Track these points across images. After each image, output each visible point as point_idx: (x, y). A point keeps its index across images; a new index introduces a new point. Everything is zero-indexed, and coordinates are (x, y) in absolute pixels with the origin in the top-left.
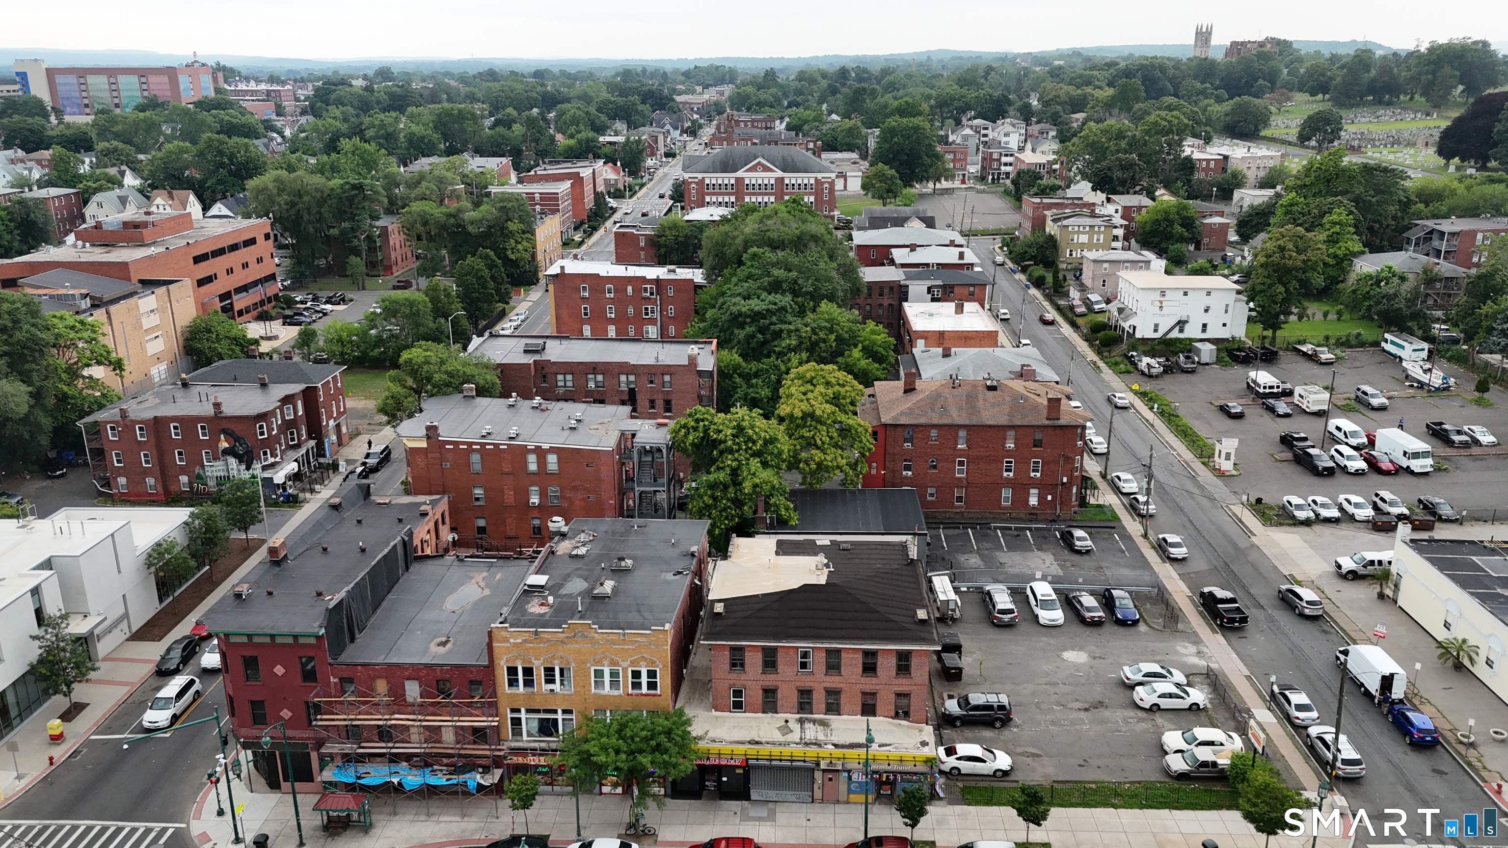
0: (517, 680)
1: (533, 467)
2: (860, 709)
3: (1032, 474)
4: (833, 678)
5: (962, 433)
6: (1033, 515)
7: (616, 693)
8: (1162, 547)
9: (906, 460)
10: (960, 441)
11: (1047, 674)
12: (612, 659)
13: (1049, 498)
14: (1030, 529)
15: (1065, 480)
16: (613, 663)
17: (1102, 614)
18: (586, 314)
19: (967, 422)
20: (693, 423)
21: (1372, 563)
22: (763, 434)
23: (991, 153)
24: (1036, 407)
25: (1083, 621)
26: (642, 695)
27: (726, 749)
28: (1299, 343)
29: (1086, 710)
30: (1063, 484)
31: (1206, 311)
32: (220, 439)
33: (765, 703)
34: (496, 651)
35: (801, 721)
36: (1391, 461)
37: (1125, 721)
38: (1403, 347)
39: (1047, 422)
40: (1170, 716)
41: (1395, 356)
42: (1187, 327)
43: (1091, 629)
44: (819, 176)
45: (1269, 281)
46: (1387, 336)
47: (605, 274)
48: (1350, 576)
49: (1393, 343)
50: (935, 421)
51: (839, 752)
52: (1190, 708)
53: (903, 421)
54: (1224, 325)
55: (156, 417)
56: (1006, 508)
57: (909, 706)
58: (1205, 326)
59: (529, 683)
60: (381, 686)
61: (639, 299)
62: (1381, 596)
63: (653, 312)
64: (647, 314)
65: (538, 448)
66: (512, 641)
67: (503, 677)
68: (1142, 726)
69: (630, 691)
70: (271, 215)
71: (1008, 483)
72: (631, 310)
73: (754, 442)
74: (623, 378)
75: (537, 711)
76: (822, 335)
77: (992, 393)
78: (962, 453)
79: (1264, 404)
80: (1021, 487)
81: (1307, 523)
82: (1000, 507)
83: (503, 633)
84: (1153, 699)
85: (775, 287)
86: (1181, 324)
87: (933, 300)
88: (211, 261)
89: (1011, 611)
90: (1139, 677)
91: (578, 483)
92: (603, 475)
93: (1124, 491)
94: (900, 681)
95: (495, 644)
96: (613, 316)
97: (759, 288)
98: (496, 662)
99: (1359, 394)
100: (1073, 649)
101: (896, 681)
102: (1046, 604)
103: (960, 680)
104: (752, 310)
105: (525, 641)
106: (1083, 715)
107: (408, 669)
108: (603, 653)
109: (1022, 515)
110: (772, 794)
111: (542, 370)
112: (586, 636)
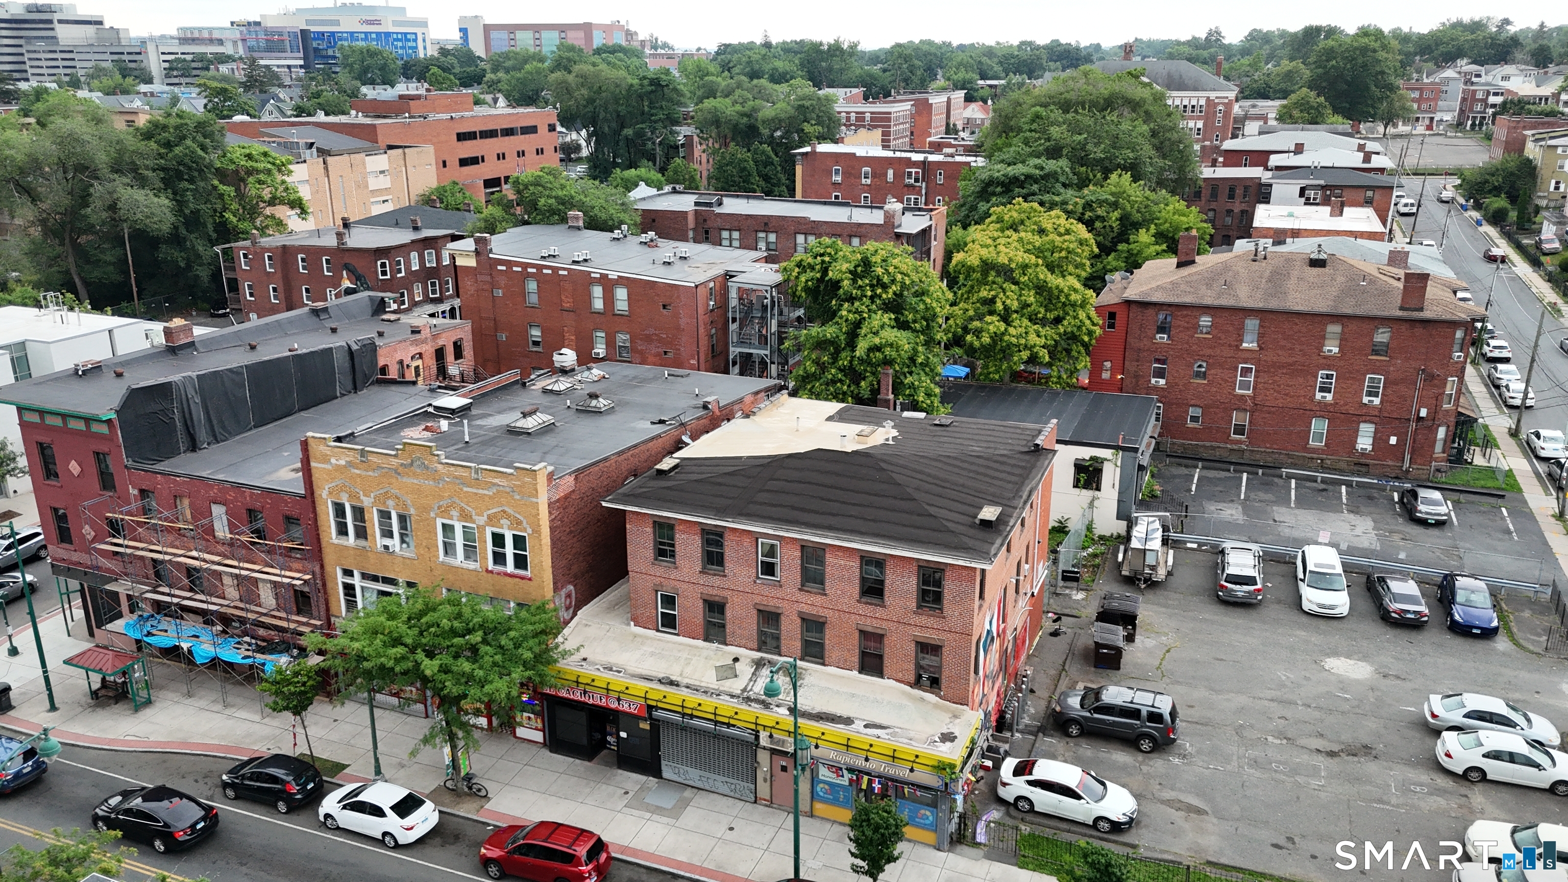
0: (346, 526)
1: (598, 304)
2: (856, 659)
3: (1366, 400)
4: (812, 599)
5: (1252, 324)
6: (1361, 464)
7: (472, 565)
9: (1157, 361)
10: (1247, 337)
11: (1282, 685)
12: (462, 510)
13: (1393, 440)
14: (1349, 484)
15: (1423, 413)
16: (465, 516)
17: (1423, 609)
19: (1260, 305)
23: (1474, 91)
24: (1385, 292)
25: (1387, 619)
26: (507, 574)
27: (618, 682)
29: (1332, 754)
30: (1420, 419)
32: (342, 277)
33: (709, 625)
34: (316, 475)
35: (757, 663)
37: (1405, 788)
39: (1400, 313)
40: (1503, 794)
43: (1398, 632)
44: (1213, 95)
47: (864, 154)
50: (1208, 301)
51: (795, 723)
53: (1157, 297)
55: (284, 247)
56: (1315, 450)
57: (940, 668)
59: (361, 533)
61: (901, 187)
65: (604, 277)
66: (334, 461)
67: (328, 517)
69: (491, 565)
70: (558, 105)
71: (1323, 410)
74: (800, 239)
75: (375, 579)
76: (1100, 212)
77: (1316, 271)
78: (1248, 356)
80: (1344, 419)
82: (1305, 447)
83: (321, 448)
85: (1054, 153)
88: (478, 142)
89: (1250, 581)
90: (1457, 717)
91: (651, 331)
92: (683, 322)
93: (1543, 454)
94: (923, 620)
95: (313, 464)
97: (1030, 153)
98: (317, 492)
100: (1348, 656)
101: (919, 620)
102: (1322, 580)
103: (1118, 668)
105: (350, 464)
106: (1321, 762)
107: (212, 487)
108: (450, 497)
109: (1343, 465)
110: (693, 775)
111: (705, 220)
112: (427, 468)
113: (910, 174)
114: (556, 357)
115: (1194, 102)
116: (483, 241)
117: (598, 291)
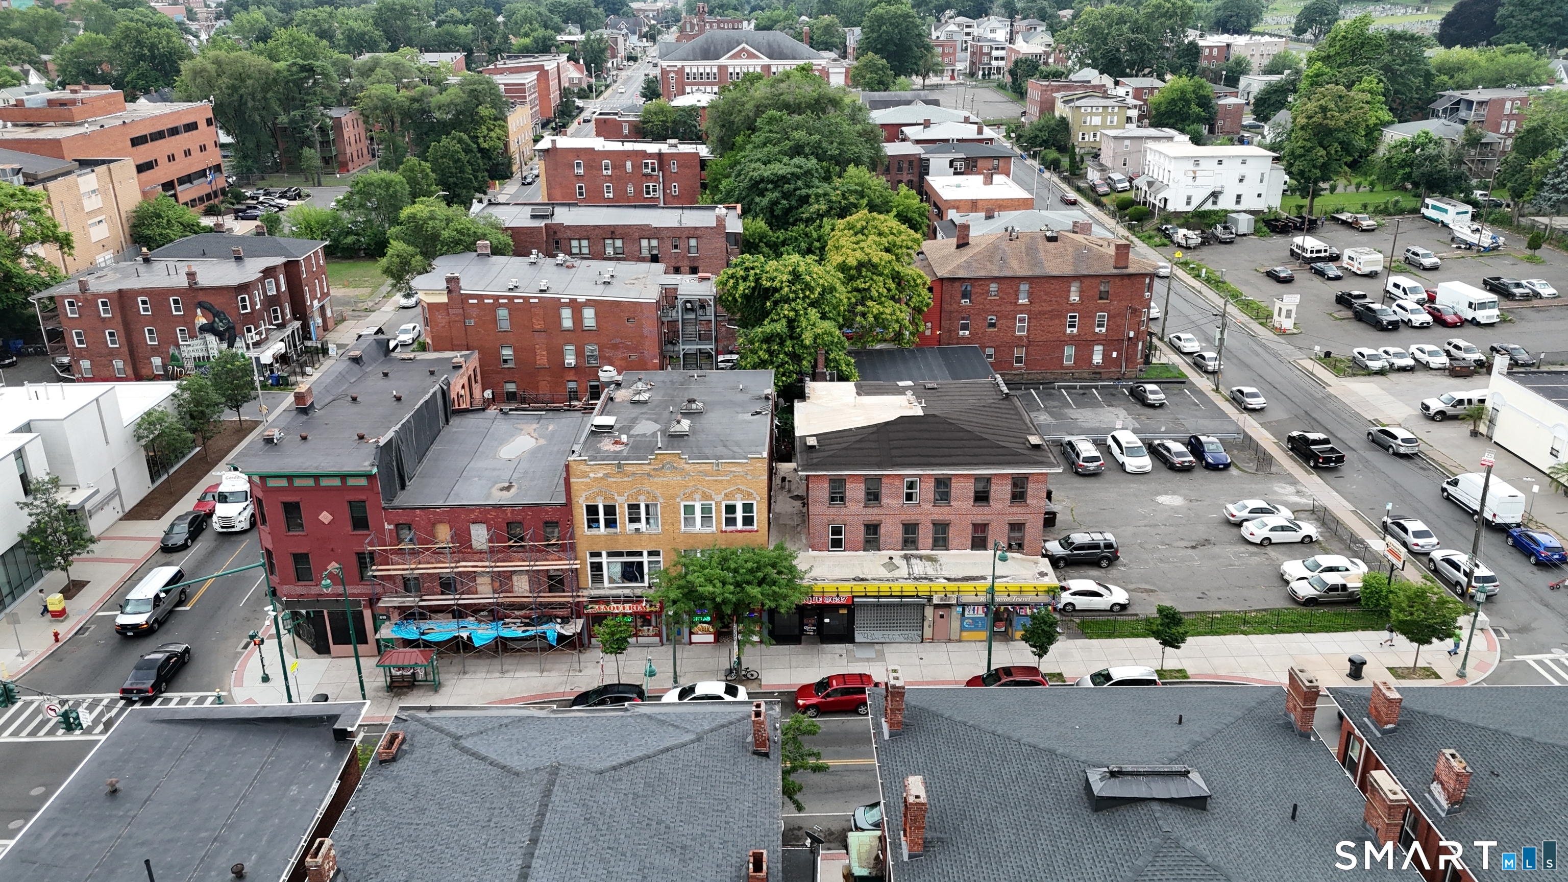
0: (597, 521)
1: (567, 323)
2: (970, 542)
3: (1097, 330)
4: (942, 510)
5: (1024, 287)
6: (1097, 373)
7: (708, 530)
8: (1237, 399)
9: (963, 319)
10: (1021, 295)
11: (1145, 517)
12: (704, 493)
13: (1115, 355)
14: (1096, 388)
15: (1132, 334)
16: (705, 496)
17: (1191, 458)
18: (581, 194)
19: (1030, 274)
20: (742, 273)
21: (1461, 402)
22: (821, 281)
23: (981, 46)
24: (1101, 257)
25: (1172, 467)
26: (737, 531)
27: (830, 587)
28: (1337, 212)
29: (1193, 547)
30: (1130, 339)
31: (1241, 180)
33: (867, 541)
34: (574, 488)
35: (907, 558)
36: (1455, 314)
37: (1236, 554)
38: (1446, 211)
39: (1115, 271)
40: (1282, 548)
41: (1436, 222)
42: (1221, 199)
43: (1180, 475)
45: (1309, 145)
46: (1428, 201)
47: (601, 149)
48: (1438, 417)
49: (1434, 207)
50: (996, 274)
51: (952, 586)
52: (1302, 542)
53: (962, 274)
54: (1259, 195)
55: (120, 291)
56: (1068, 368)
57: (1023, 538)
58: (1239, 197)
59: (611, 523)
60: (444, 533)
61: (640, 176)
62: (1475, 434)
63: (654, 191)
64: (648, 193)
65: (573, 301)
66: (592, 475)
67: (581, 516)
68: (1256, 559)
69: (724, 528)
70: (212, 98)
71: (1072, 340)
72: (630, 188)
73: (812, 290)
74: (644, 243)
75: (620, 554)
76: (852, 199)
77: (1052, 244)
78: (1023, 309)
79: (1312, 268)
80: (1084, 344)
81: (1381, 372)
82: (1062, 367)
83: (583, 467)
84: (1265, 533)
85: (797, 150)
86: (1215, 195)
87: (955, 174)
88: (150, 145)
89: (1094, 459)
90: (1245, 514)
91: (618, 340)
92: (646, 331)
93: (1186, 350)
94: (1014, 510)
95: (572, 480)
96: (611, 195)
97: (780, 152)
98: (574, 500)
99: (1409, 255)
100: (1166, 494)
101: (1011, 510)
102: (1132, 452)
103: (1054, 525)
104: (775, 175)
105: (607, 475)
106: (1190, 552)
107: (473, 511)
108: (694, 486)
109: (1086, 375)
110: (878, 635)
111: (555, 233)
112: (676, 468)
113: (646, 165)
114: (601, 374)
116: (456, 280)
117: (566, 313)
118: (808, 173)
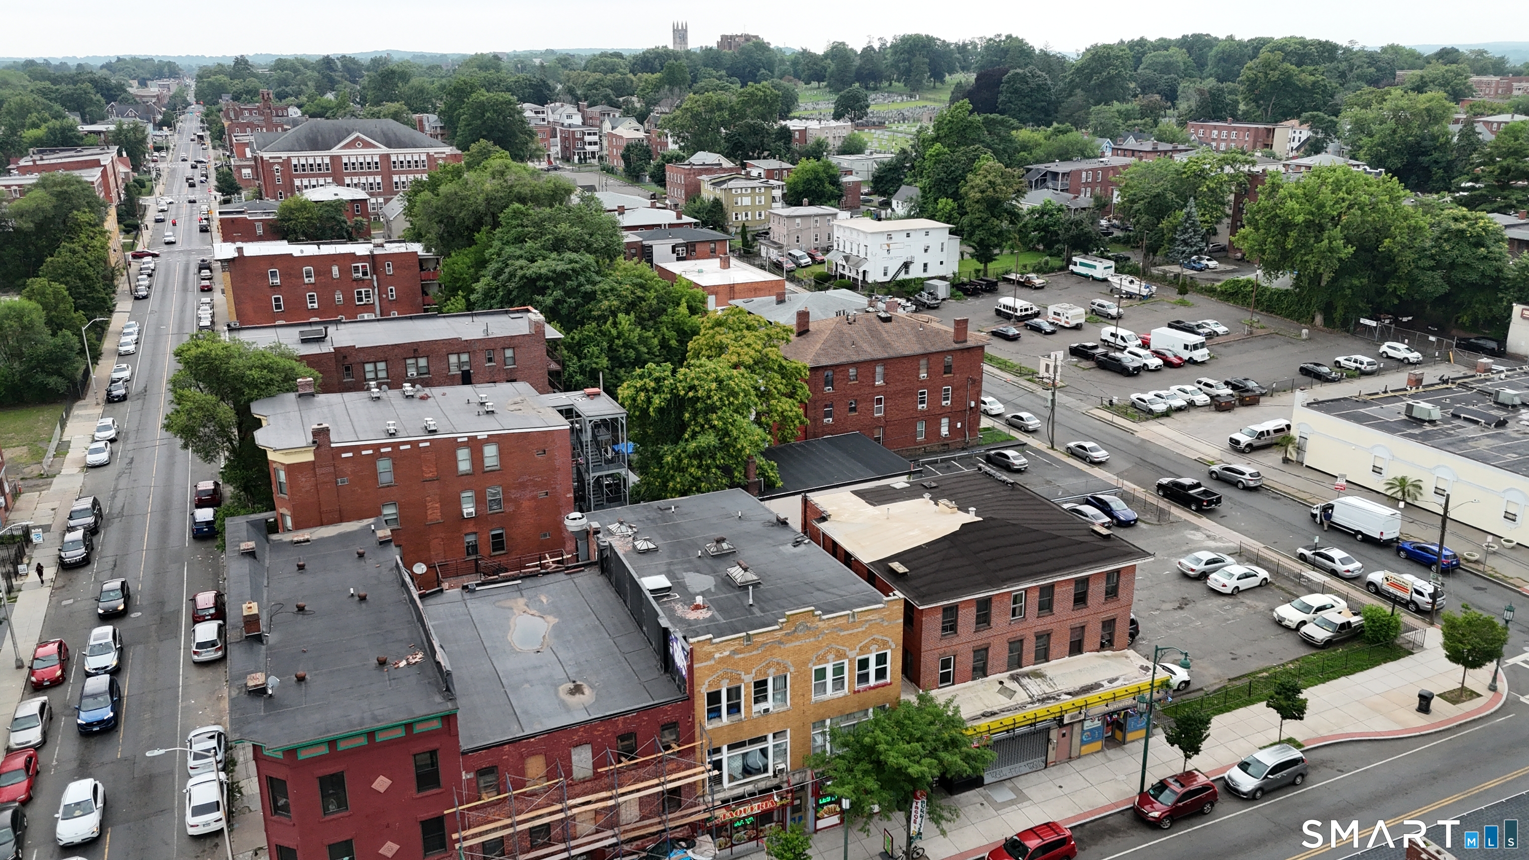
0: (719, 710)
1: (464, 466)
2: (1067, 649)
3: (944, 403)
4: (1045, 620)
5: (879, 370)
6: (946, 446)
7: (840, 694)
8: (1080, 454)
9: (826, 406)
10: (877, 378)
12: (838, 651)
13: (959, 425)
14: (955, 460)
15: (973, 404)
16: (840, 655)
18: (279, 307)
19: (886, 355)
20: (653, 384)
21: (1262, 433)
22: (742, 385)
23: (574, 132)
24: (937, 333)
26: (871, 688)
28: (1007, 273)
29: (1180, 608)
30: (972, 409)
31: (926, 251)
33: (975, 667)
34: (697, 675)
35: (1014, 678)
36: (1175, 356)
37: (1222, 609)
38: (1095, 267)
39: (957, 346)
40: (1250, 595)
41: (1086, 277)
42: (911, 267)
44: (432, 151)
45: (985, 216)
46: (1074, 259)
47: (300, 254)
48: (1248, 450)
49: (1082, 264)
50: (855, 358)
51: (1079, 700)
52: (1260, 585)
53: (823, 362)
54: (942, 263)
56: (921, 443)
57: (1112, 634)
58: (925, 265)
59: (734, 709)
60: (535, 766)
61: (348, 282)
62: (1286, 461)
63: (368, 296)
64: (360, 299)
65: (473, 439)
66: (717, 655)
67: (702, 708)
68: (1240, 609)
69: (856, 687)
71: (923, 416)
72: (339, 296)
74: (453, 359)
75: (743, 744)
77: (887, 325)
78: (880, 390)
79: (1026, 325)
80: (933, 419)
81: (1166, 414)
82: (916, 443)
83: (708, 648)
84: (1232, 584)
85: (559, 245)
86: (906, 266)
87: (679, 259)
90: (1201, 567)
91: (526, 478)
92: (558, 463)
93: (993, 413)
94: (1107, 607)
95: (695, 666)
96: (316, 306)
97: (543, 247)
98: (696, 690)
99: (1095, 307)
101: (1104, 608)
104: (554, 271)
105: (734, 652)
106: (1183, 613)
107: (577, 731)
108: (827, 645)
109: (936, 448)
110: (1006, 771)
111: (345, 357)
112: (808, 628)
113: (357, 268)
115: (416, 158)
116: (326, 431)
117: (463, 455)
118: (586, 268)
